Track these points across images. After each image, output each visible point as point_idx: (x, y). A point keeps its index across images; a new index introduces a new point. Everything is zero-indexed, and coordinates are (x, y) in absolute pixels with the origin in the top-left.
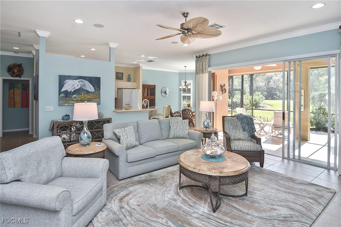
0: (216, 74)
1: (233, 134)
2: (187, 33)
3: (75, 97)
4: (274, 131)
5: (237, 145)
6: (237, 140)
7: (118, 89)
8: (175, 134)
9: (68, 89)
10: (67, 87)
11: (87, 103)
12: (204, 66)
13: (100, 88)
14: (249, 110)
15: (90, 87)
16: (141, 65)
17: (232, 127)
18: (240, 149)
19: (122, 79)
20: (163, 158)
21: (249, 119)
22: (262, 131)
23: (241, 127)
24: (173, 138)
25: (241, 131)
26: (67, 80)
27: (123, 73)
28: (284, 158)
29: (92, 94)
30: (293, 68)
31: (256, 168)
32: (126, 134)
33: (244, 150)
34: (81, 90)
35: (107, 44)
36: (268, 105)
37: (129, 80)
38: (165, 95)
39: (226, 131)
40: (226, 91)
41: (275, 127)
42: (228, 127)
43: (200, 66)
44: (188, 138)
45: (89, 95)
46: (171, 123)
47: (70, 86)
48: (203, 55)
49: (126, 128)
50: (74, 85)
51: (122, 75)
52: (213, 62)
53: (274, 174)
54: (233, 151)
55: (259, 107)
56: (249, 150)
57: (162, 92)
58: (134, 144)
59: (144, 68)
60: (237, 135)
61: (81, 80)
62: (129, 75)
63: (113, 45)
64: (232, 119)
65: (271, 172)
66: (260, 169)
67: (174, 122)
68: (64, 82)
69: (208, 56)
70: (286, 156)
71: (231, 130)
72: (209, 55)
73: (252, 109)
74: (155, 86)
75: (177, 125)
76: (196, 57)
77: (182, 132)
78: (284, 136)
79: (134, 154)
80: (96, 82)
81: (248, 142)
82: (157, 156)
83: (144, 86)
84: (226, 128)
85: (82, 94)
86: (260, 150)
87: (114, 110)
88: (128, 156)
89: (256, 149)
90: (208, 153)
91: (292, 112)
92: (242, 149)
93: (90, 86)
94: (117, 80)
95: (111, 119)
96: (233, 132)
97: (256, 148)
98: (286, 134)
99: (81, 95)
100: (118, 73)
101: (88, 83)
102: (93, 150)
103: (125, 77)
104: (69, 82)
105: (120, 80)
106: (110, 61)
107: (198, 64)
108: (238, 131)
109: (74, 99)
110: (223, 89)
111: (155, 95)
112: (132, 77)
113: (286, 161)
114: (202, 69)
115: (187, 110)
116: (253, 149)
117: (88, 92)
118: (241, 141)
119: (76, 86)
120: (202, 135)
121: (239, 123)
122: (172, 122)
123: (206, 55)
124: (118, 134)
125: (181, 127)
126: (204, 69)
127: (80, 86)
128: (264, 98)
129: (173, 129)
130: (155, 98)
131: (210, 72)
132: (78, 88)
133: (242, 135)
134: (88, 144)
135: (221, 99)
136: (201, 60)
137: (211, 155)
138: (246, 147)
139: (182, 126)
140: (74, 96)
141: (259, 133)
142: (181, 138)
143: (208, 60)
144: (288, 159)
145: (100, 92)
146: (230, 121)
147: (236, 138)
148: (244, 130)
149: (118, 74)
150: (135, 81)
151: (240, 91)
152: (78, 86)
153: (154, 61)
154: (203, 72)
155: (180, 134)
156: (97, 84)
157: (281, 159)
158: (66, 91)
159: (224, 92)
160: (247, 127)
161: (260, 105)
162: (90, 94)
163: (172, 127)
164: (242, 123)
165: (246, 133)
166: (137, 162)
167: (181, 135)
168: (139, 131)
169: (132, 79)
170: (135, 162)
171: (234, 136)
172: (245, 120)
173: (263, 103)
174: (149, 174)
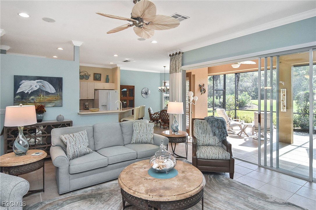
0: (192, 74)
1: (202, 139)
2: (139, 23)
3: (33, 99)
4: (254, 133)
5: (203, 152)
6: (206, 145)
7: (95, 90)
8: (138, 138)
9: (24, 90)
10: (24, 88)
11: (22, 106)
12: (177, 64)
13: (62, 89)
14: (232, 111)
15: (50, 88)
16: (118, 66)
17: (201, 131)
18: (206, 158)
19: (100, 80)
20: (117, 168)
21: (220, 122)
22: (243, 132)
23: (211, 131)
24: (135, 143)
25: (211, 135)
26: (23, 81)
27: (101, 74)
28: (260, 166)
29: (52, 95)
30: (270, 67)
31: (224, 180)
32: (75, 140)
33: (210, 158)
34: (40, 91)
35: (71, 43)
36: (254, 105)
37: (107, 81)
38: (146, 96)
39: (195, 135)
40: (205, 91)
41: (255, 129)
42: (197, 131)
43: (174, 65)
44: (153, 143)
45: (48, 97)
46: (134, 126)
47: (26, 87)
48: (176, 53)
49: (76, 133)
50: (31, 86)
51: (99, 75)
52: (186, 60)
53: (244, 188)
54: (198, 159)
55: (246, 107)
56: (217, 159)
57: (142, 93)
58: (84, 151)
59: (121, 68)
60: (206, 141)
61: (40, 80)
62: (107, 76)
63: (77, 43)
64: (201, 122)
65: (241, 185)
66: (229, 181)
67: (138, 125)
68: (20, 82)
69: (181, 55)
70: (262, 164)
71: (200, 134)
72: (183, 53)
73: (236, 110)
74: (134, 86)
75: (140, 128)
76: (170, 55)
77: (145, 136)
78: (266, 138)
79: (78, 164)
80: (57, 83)
81: (218, 148)
82: (109, 166)
83: (122, 87)
84: (195, 132)
85: (42, 96)
86: (229, 159)
87: (79, 112)
88: (71, 167)
89: (224, 158)
90: (155, 166)
91: (275, 112)
92: (208, 157)
93: (50, 86)
94: (95, 81)
95: (71, 122)
96: (202, 137)
97: (224, 156)
98: (268, 136)
99: (40, 96)
100: (95, 73)
101: (48, 84)
102: (23, 161)
103: (103, 78)
104: (25, 83)
105: (97, 81)
106: (74, 61)
107: (172, 63)
108: (208, 135)
109: (32, 101)
110: (202, 89)
111: (134, 96)
112: (110, 78)
113: (262, 169)
114: (175, 68)
115: (165, 111)
116: (221, 157)
117: (48, 93)
118: (209, 147)
119: (34, 86)
120: (167, 139)
121: (209, 127)
122: (136, 126)
123: (180, 53)
124: (64, 140)
125: (145, 131)
126: (177, 68)
127: (38, 87)
128: (251, 98)
129: (136, 134)
130: (134, 99)
131: (184, 71)
132: (36, 89)
133: (212, 140)
134: (24, 154)
135: (197, 100)
136: (174, 59)
137: (158, 169)
138: (213, 155)
139: (146, 129)
140: (32, 97)
141: (239, 135)
142: (144, 143)
143: (181, 58)
144: (265, 167)
145: (62, 93)
146: (199, 124)
147: (205, 143)
148: (215, 135)
149: (95, 75)
150: (113, 82)
151: (222, 91)
152: (36, 87)
153: (130, 61)
154: (176, 71)
155: (143, 139)
156: (59, 85)
157: (257, 167)
158: (23, 92)
159: (203, 92)
160: (218, 132)
161: (247, 105)
162: (50, 95)
163: (134, 132)
164: (212, 127)
165: (216, 138)
166: (83, 173)
167: (145, 140)
168: (95, 136)
169: (110, 80)
170: (81, 174)
171: (203, 140)
172: (216, 123)
173: (250, 103)
174: (98, 187)
